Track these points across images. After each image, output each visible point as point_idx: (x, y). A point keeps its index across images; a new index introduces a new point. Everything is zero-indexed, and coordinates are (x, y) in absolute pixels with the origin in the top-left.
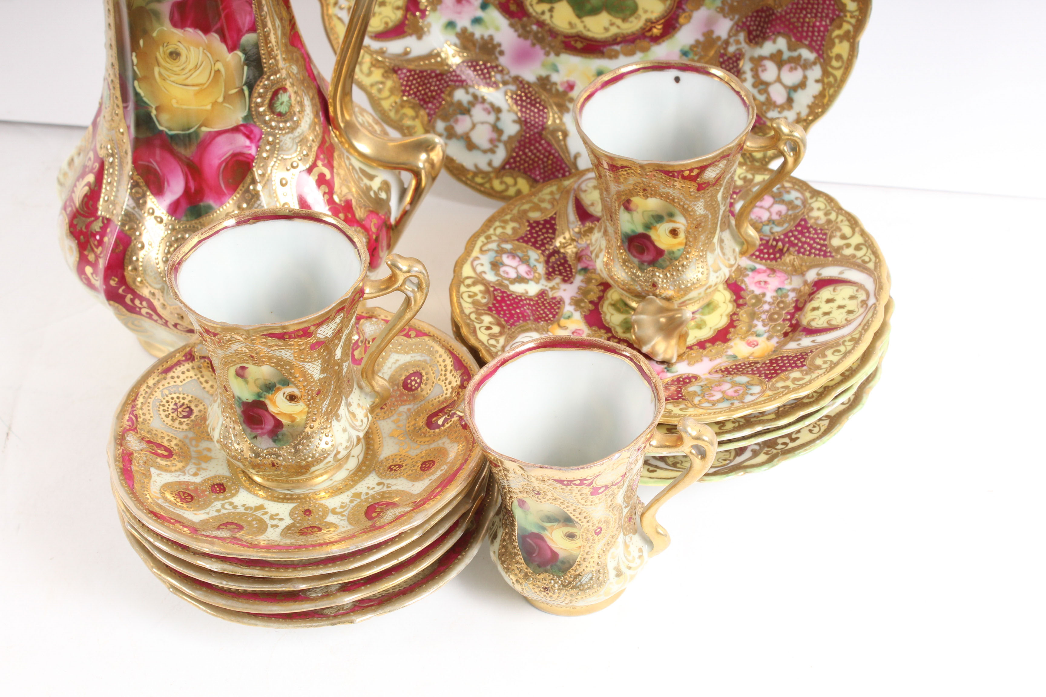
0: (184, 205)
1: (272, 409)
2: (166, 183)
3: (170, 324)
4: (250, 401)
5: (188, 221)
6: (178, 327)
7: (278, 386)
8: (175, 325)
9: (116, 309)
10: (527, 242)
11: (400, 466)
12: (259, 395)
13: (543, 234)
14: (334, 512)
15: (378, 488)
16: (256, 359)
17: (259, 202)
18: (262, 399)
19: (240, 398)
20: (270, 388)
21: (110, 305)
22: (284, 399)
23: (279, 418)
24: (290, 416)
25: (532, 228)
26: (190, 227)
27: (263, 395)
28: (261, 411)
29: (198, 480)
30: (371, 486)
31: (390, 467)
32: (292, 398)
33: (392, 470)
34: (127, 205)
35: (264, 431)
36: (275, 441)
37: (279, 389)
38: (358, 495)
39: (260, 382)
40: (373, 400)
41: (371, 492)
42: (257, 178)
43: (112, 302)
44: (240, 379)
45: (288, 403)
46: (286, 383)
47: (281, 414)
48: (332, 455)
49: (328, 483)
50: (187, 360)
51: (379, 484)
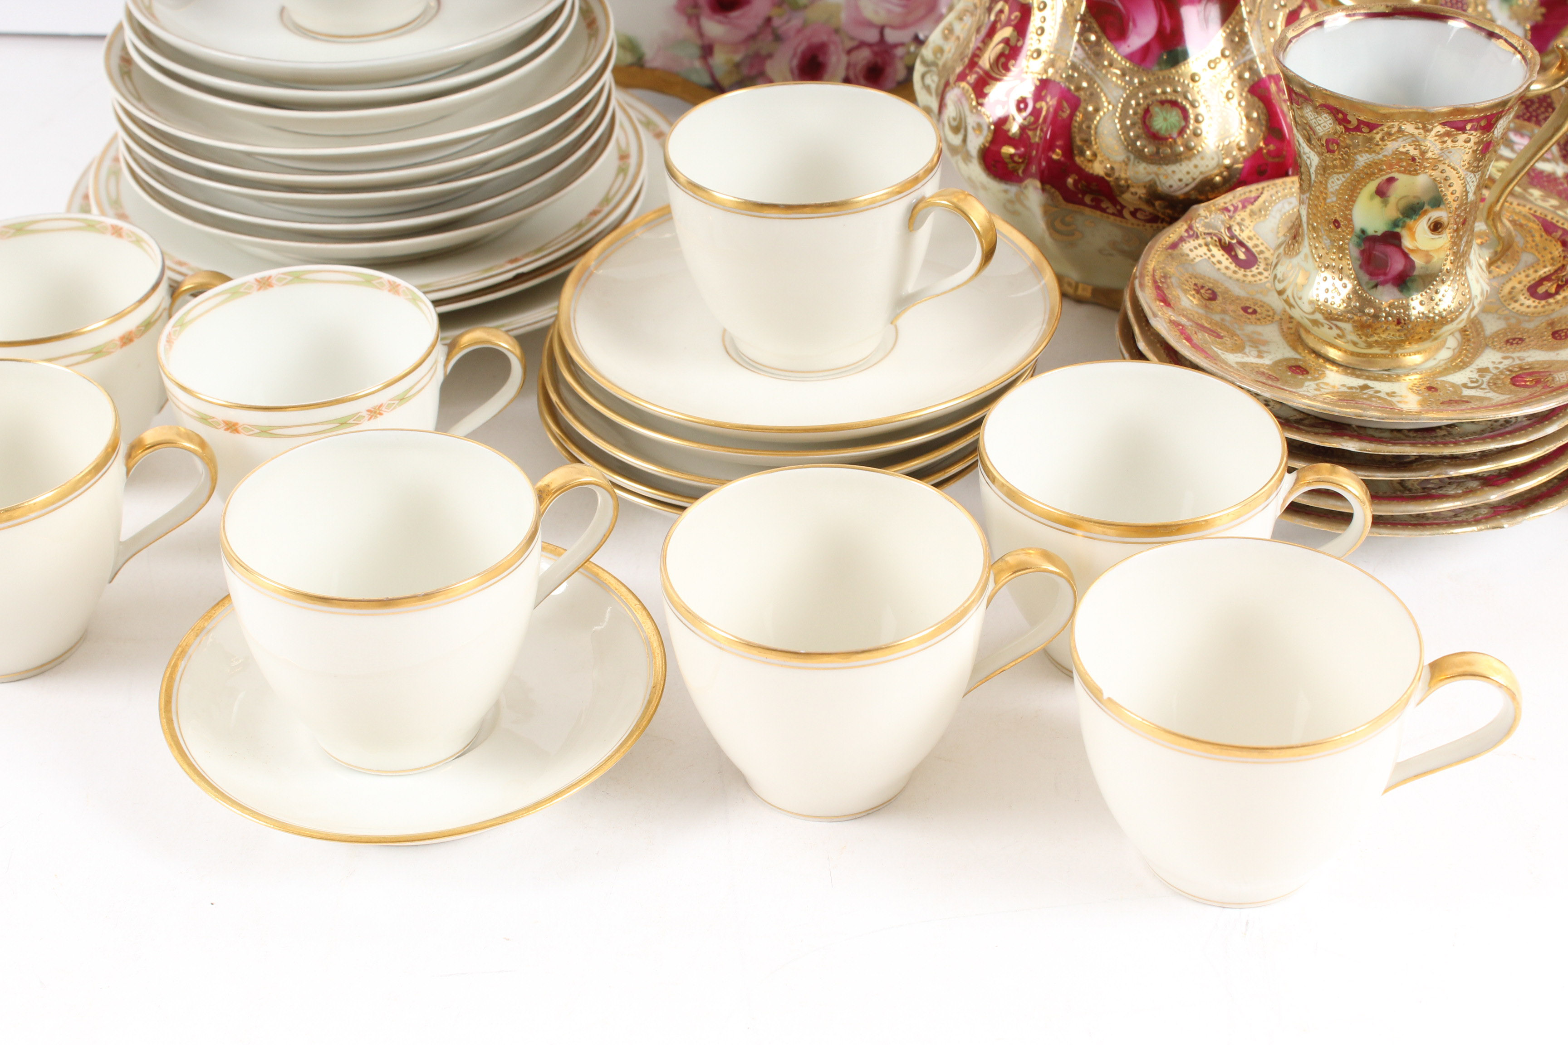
0: (1155, 49)
1: (1407, 243)
2: (1131, 24)
3: (1126, 213)
4: (1379, 234)
5: (1161, 70)
6: (1139, 215)
7: (1426, 207)
8: (1133, 214)
9: (1052, 197)
10: (1529, 120)
11: (1522, 340)
12: (1396, 223)
13: (1543, 113)
14: (1465, 386)
15: (1507, 362)
16: (1412, 165)
17: (1247, 47)
18: (1397, 230)
19: (1363, 232)
20: (1413, 210)
21: (1043, 190)
22: (1426, 228)
23: (1413, 256)
24: (1427, 255)
25: (1527, 108)
26: (1164, 78)
27: (1401, 224)
28: (1391, 250)
29: (1267, 361)
30: (1497, 361)
31: (1507, 341)
32: (1436, 227)
33: (1512, 344)
34: (1075, 56)
35: (1389, 277)
36: (1401, 291)
37: (1426, 212)
38: (1482, 371)
39: (1403, 204)
40: (1492, 251)
41: (1501, 366)
42: (1245, 16)
43: (1048, 187)
44: (1378, 199)
45: (1429, 234)
46: (1437, 202)
47: (1417, 251)
48: (1467, 311)
49: (1431, 363)
50: (1190, 236)
51: (1505, 358)
